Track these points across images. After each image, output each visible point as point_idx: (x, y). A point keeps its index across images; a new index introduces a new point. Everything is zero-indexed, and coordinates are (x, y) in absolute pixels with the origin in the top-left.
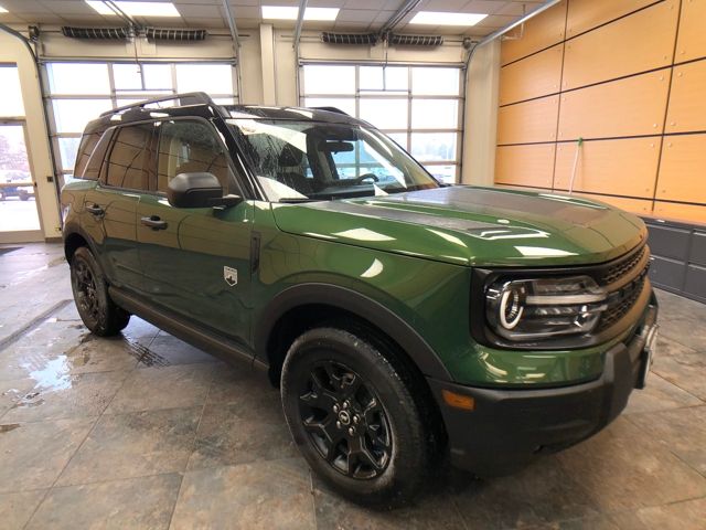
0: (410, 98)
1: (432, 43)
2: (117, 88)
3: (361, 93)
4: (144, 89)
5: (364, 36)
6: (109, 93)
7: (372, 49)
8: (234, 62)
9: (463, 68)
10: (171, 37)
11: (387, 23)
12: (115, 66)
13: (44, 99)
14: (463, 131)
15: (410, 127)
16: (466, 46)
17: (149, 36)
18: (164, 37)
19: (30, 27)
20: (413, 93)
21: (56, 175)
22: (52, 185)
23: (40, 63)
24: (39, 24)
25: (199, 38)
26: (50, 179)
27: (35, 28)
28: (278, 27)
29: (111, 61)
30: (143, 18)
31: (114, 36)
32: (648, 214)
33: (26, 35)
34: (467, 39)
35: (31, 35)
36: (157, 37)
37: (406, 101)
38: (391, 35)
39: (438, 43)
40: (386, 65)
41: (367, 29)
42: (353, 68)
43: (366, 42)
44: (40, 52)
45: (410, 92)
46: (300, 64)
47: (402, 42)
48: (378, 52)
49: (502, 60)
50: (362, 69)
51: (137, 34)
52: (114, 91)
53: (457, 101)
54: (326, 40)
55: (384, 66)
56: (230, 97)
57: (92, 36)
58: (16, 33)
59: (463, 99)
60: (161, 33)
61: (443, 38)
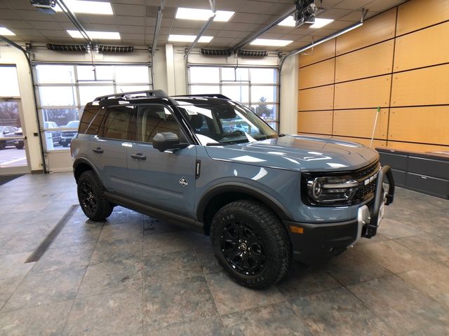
0: (250, 85)
1: (262, 55)
2: (79, 79)
3: (223, 83)
4: (96, 80)
5: (224, 51)
6: (74, 82)
7: (229, 58)
8: (150, 65)
9: (278, 69)
10: (113, 51)
11: (238, 44)
12: (78, 67)
13: (34, 86)
14: (279, 104)
15: (250, 101)
16: (280, 57)
17: (100, 50)
18: (109, 50)
19: (26, 44)
20: (252, 83)
21: (40, 132)
22: (37, 138)
23: (32, 65)
24: (31, 42)
25: (129, 51)
26: (36, 135)
27: (29, 44)
28: (176, 45)
29: (75, 64)
30: (98, 40)
31: (79, 50)
32: (384, 147)
33: (24, 48)
34: (280, 53)
35: (27, 48)
36: (105, 50)
37: (248, 87)
38: (240, 51)
39: (265, 55)
40: (237, 67)
41: (226, 47)
42: (218, 69)
43: (225, 54)
44: (31, 58)
45: (250, 82)
46: (188, 66)
47: (245, 54)
48: (232, 60)
49: (300, 65)
50: (223, 69)
51: (93, 48)
52: (77, 81)
53: (275, 87)
54: (203, 53)
55: (236, 68)
56: (148, 85)
57: (66, 50)
58: (19, 47)
59: (279, 86)
60: (107, 48)
61: (268, 52)
